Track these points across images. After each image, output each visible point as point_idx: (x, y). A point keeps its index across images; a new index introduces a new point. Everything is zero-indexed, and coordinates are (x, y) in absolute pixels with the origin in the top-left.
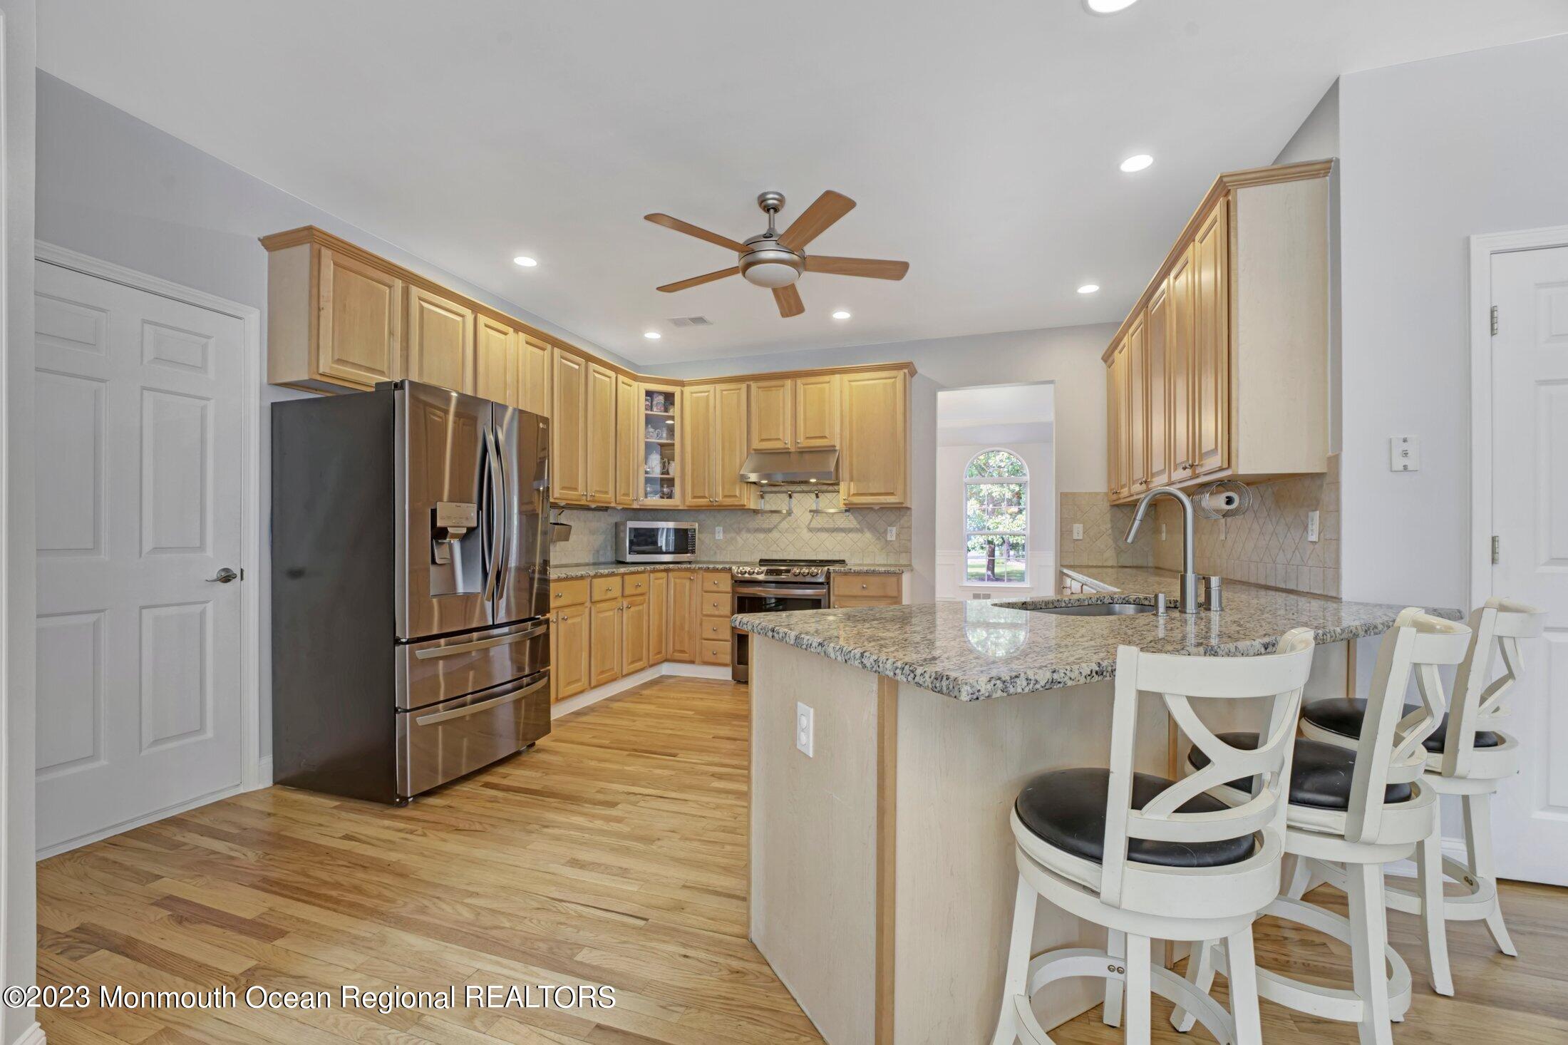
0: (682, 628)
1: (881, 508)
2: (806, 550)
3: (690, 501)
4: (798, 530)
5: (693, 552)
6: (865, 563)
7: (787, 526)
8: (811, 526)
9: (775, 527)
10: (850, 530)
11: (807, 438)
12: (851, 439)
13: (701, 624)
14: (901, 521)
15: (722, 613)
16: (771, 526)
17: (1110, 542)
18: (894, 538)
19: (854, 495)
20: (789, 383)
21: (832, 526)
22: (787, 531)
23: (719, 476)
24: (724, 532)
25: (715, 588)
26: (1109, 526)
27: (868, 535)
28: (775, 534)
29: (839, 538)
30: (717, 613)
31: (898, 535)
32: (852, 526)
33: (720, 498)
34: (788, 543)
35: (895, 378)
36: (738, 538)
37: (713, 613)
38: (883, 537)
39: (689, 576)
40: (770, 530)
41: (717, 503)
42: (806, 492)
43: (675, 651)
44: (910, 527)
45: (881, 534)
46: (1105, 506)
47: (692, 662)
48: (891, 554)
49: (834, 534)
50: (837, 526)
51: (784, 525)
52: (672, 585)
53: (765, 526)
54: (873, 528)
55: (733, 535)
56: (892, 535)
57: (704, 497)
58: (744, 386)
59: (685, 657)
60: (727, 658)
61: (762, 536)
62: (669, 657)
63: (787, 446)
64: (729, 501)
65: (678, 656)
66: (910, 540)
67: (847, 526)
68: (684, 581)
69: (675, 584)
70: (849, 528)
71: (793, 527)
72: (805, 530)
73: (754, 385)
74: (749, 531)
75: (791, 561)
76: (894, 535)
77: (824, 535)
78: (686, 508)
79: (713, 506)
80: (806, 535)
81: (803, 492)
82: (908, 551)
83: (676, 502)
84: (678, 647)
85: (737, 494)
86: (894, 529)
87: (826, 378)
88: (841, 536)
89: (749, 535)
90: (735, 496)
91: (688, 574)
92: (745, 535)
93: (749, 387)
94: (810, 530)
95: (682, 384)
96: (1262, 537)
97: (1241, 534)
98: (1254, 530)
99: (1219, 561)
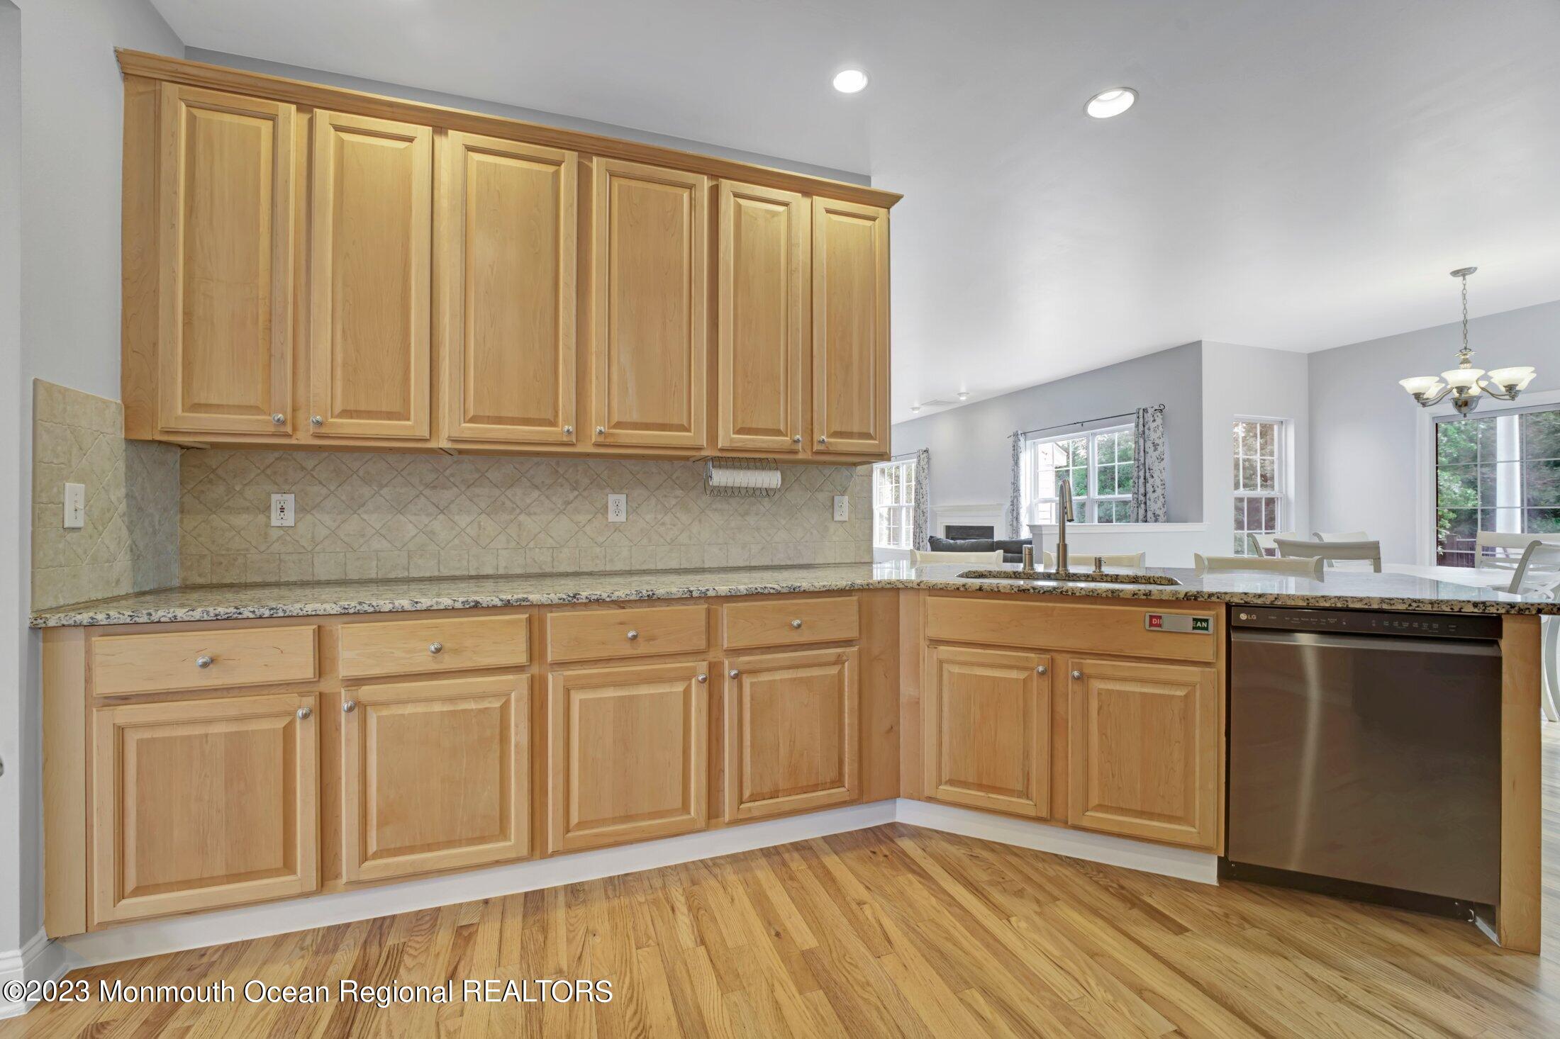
46: (115, 436)
96: (740, 518)
97: (678, 515)
98: (716, 510)
99: (598, 550)
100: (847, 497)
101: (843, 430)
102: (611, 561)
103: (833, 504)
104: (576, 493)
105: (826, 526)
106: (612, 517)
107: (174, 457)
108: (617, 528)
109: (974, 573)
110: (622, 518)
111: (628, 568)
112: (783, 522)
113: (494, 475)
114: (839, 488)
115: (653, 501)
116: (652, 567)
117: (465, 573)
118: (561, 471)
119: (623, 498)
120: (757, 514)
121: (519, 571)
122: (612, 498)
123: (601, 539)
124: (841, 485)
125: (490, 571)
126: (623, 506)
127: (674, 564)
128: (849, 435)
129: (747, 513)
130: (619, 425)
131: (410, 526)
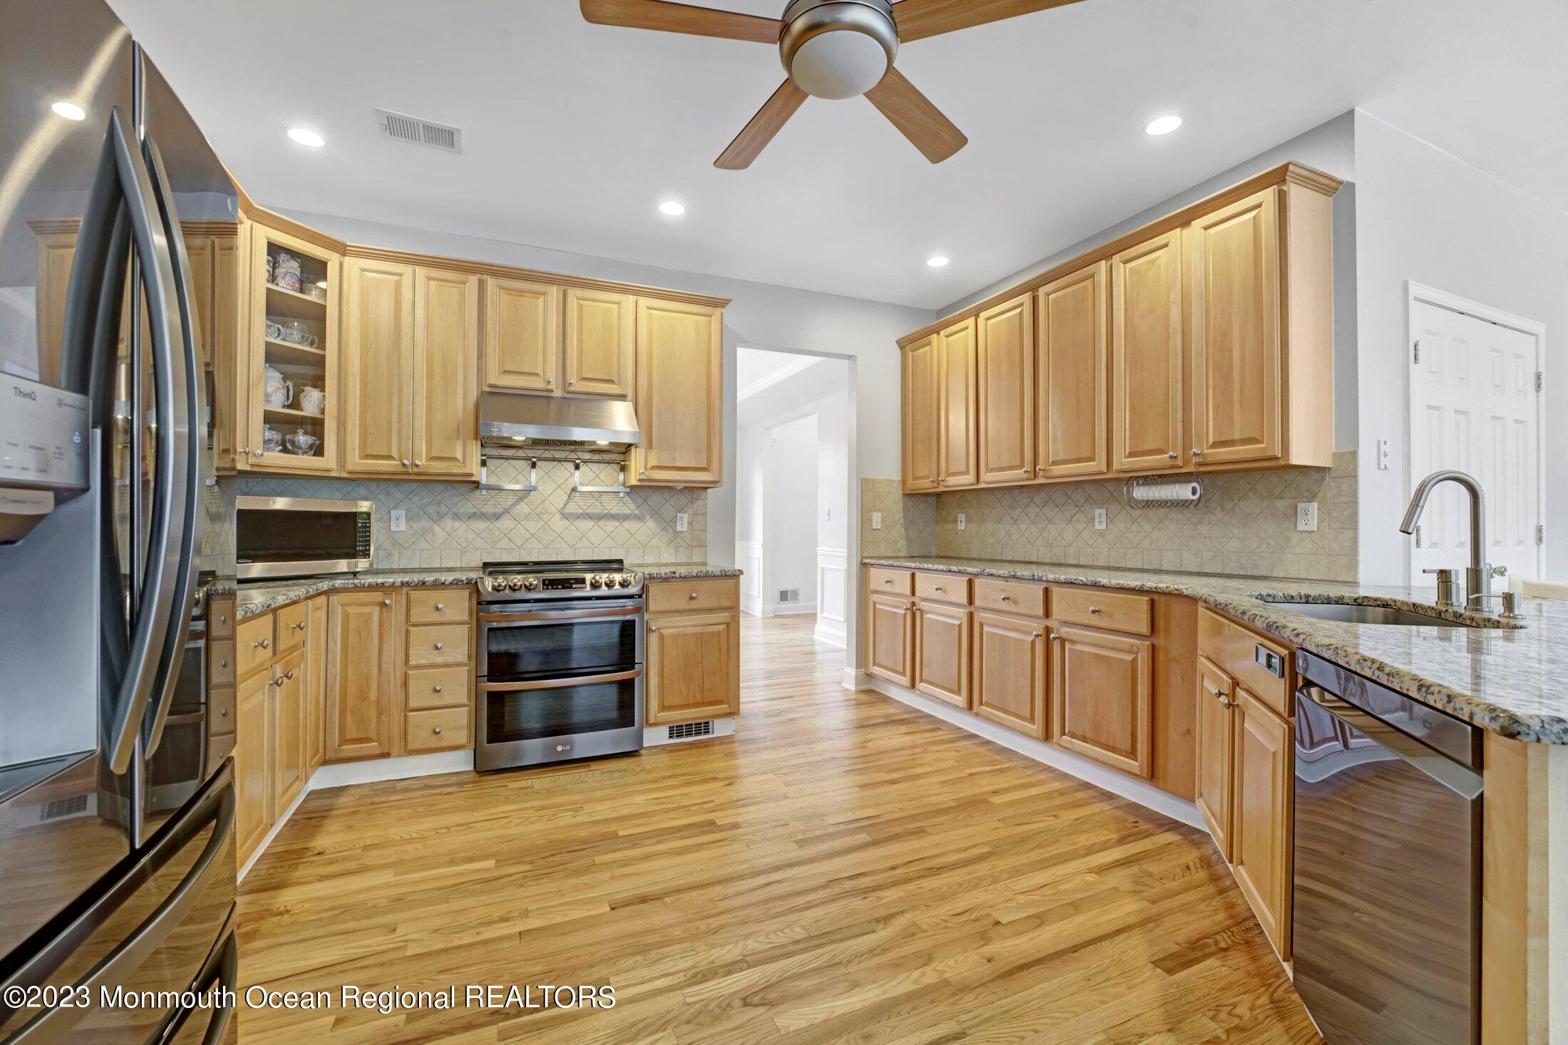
0: (363, 695)
1: (685, 488)
2: (558, 546)
3: (356, 462)
4: (545, 517)
5: (366, 554)
6: (646, 562)
7: (527, 510)
8: (567, 511)
9: (507, 511)
10: (626, 517)
11: (584, 379)
12: (650, 386)
13: (405, 685)
14: (695, 506)
15: (450, 660)
16: (499, 510)
17: (903, 531)
18: (685, 528)
19: (653, 468)
20: (554, 292)
21: (600, 511)
22: (526, 517)
23: (421, 425)
24: (408, 519)
25: (436, 617)
26: (902, 515)
27: (651, 524)
28: (506, 523)
29: (609, 529)
30: (440, 660)
31: (690, 523)
32: (629, 512)
33: (422, 461)
34: (528, 535)
35: (710, 316)
36: (437, 529)
37: (431, 661)
38: (670, 527)
39: (380, 600)
40: (497, 517)
41: (416, 470)
42: (559, 460)
43: (343, 741)
44: (705, 514)
45: (668, 524)
46: (897, 493)
47: (386, 755)
48: (682, 549)
49: (602, 523)
50: (606, 511)
51: (523, 508)
52: (338, 619)
53: (489, 509)
54: (656, 515)
55: (425, 523)
56: (683, 526)
57: (390, 457)
58: (473, 280)
59: (372, 747)
60: (462, 736)
61: (482, 525)
62: (330, 755)
63: (550, 387)
64: (439, 467)
65: (349, 749)
66: (705, 531)
67: (621, 512)
68: (367, 610)
69: (346, 616)
70: (624, 514)
71: (538, 511)
72: (558, 516)
73: (491, 282)
74: (457, 517)
75: (536, 563)
76: (686, 524)
77: (588, 524)
78: (344, 475)
79: (408, 473)
80: (558, 523)
81: (554, 459)
82: (702, 545)
83: (328, 462)
84: (352, 733)
85: (459, 455)
86: (685, 516)
87: (615, 297)
88: (610, 525)
89: (457, 524)
90: (455, 459)
91: (378, 596)
92: (449, 524)
93: (481, 284)
94: (565, 516)
95: (342, 249)
96: (1193, 527)
97: (1142, 524)
98: (1171, 520)
99: (1089, 550)
100: (1316, 504)
101: (1222, 439)
102: (1097, 558)
103: (1296, 512)
104: (1077, 509)
105: (1287, 537)
106: (1097, 526)
107: (932, 500)
108: (1101, 533)
109: (1376, 600)
110: (1103, 527)
111: (1107, 565)
112: (1236, 531)
113: (1037, 499)
114: (1306, 494)
115: (1124, 512)
116: (1124, 565)
117: (1024, 559)
118: (1069, 493)
119: (1103, 511)
120: (1209, 523)
121: (1047, 561)
122: (1097, 511)
123: (1091, 542)
124: (1308, 490)
125: (1035, 560)
126: (1104, 518)
127: (1139, 565)
128: (1231, 443)
129: (1199, 523)
130: (1054, 463)
131: (1002, 531)
